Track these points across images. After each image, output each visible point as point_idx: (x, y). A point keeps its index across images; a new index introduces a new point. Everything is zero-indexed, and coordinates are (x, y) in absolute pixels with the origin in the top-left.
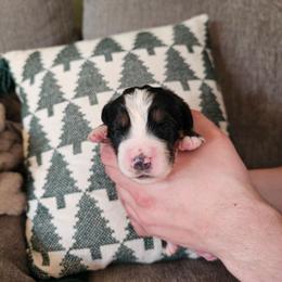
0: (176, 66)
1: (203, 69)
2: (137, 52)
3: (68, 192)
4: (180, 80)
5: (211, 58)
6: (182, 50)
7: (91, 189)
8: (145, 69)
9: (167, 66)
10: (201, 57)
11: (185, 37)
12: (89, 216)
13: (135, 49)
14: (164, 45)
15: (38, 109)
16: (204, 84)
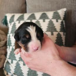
0: (51, 27)
1: (60, 28)
2: (40, 20)
3: (14, 60)
5: (64, 23)
6: (54, 21)
7: (19, 61)
8: (41, 26)
9: (48, 27)
10: (60, 23)
11: (56, 16)
12: (18, 68)
13: (39, 19)
14: (49, 19)
15: (11, 33)
16: (59, 34)
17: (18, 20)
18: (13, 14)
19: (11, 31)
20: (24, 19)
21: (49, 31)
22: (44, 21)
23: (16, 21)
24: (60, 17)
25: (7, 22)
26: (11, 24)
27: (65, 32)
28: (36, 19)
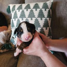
0: (41, 14)
1: (47, 15)
4: (41, 18)
5: (51, 12)
6: (43, 10)
8: (34, 14)
9: (38, 14)
10: (48, 12)
11: (45, 6)
13: (33, 8)
14: (40, 8)
15: (13, 18)
16: (46, 19)
17: (18, 9)
18: (14, 5)
19: (14, 17)
20: (22, 9)
21: (39, 17)
22: (36, 10)
23: (17, 10)
24: (48, 7)
25: (10, 11)
26: (13, 12)
27: (51, 18)
28: (30, 9)
